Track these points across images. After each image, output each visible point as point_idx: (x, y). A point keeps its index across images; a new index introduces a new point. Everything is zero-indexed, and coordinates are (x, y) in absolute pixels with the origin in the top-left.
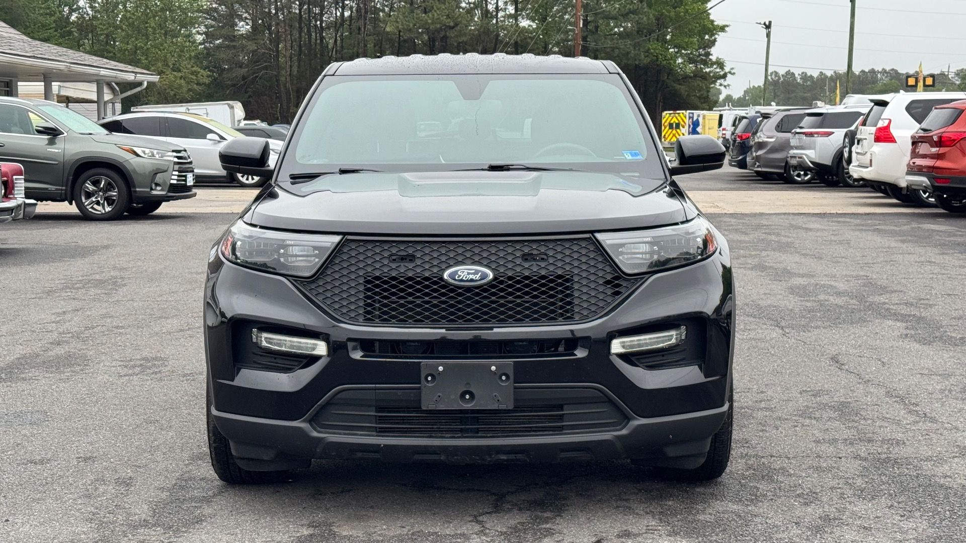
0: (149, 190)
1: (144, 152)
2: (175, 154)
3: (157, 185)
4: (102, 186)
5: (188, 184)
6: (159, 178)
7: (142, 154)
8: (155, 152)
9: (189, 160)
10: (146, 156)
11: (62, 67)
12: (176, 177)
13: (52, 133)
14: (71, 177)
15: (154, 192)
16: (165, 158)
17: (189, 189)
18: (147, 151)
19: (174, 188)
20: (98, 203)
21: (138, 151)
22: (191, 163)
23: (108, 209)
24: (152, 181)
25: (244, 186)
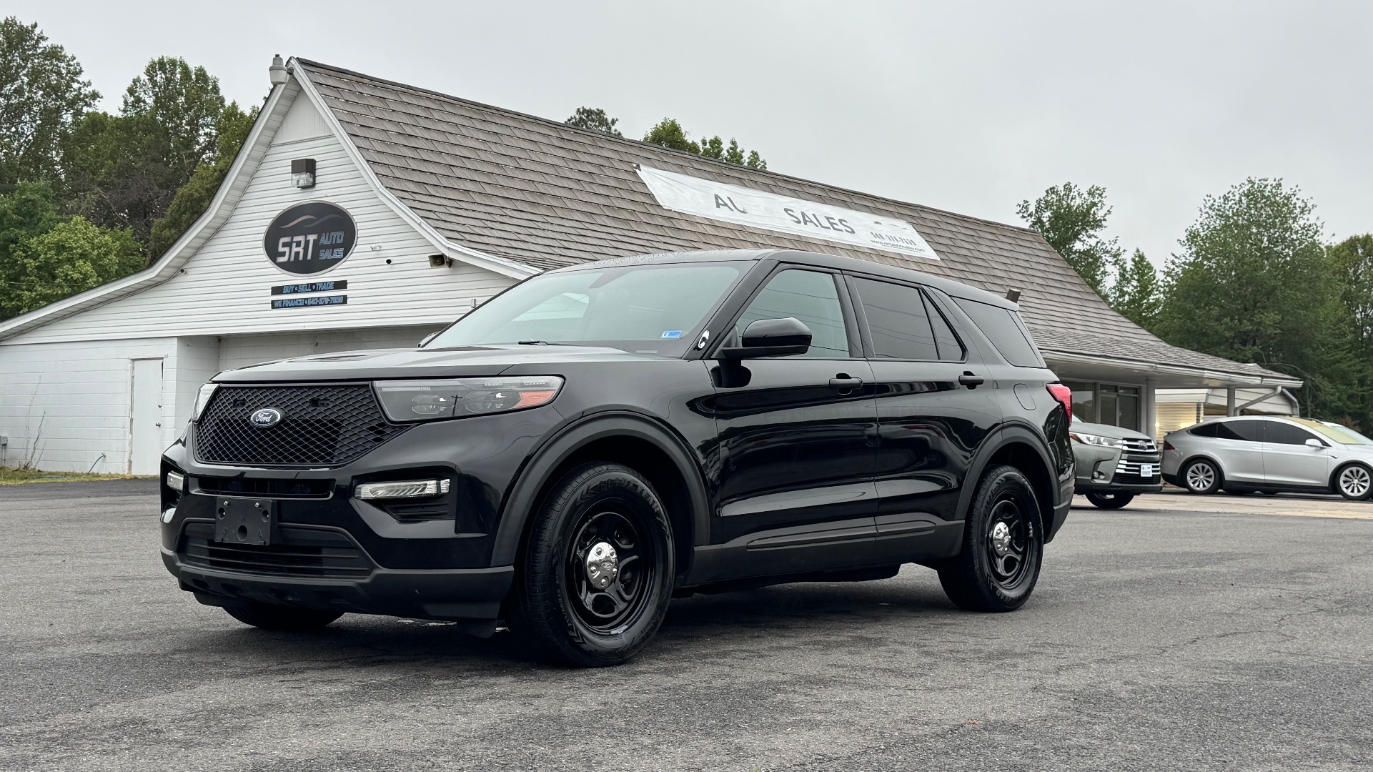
0: (1090, 478)
1: (1088, 439)
2: (1125, 442)
3: (1100, 473)
5: (1143, 476)
6: (1102, 466)
7: (1086, 441)
8: (1102, 439)
9: (1146, 451)
10: (1090, 443)
12: (1123, 467)
15: (1097, 482)
16: (1113, 446)
18: (1092, 438)
19: (1123, 479)
21: (1083, 437)
24: (1095, 468)
25: (1348, 499)
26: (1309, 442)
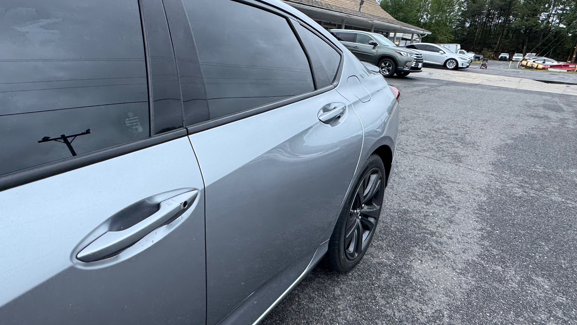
0: (403, 68)
1: (404, 54)
2: (416, 55)
3: (406, 66)
4: (387, 65)
5: (419, 67)
6: (408, 64)
7: (403, 54)
8: (408, 54)
9: (421, 58)
10: (405, 55)
11: (399, 27)
12: (414, 64)
13: (375, 45)
14: (378, 61)
15: (405, 69)
16: (412, 57)
17: (420, 69)
18: (405, 53)
19: (412, 68)
20: (385, 71)
21: (402, 53)
22: (422, 59)
23: (387, 73)
24: (405, 65)
25: (448, 69)
26: (440, 52)
